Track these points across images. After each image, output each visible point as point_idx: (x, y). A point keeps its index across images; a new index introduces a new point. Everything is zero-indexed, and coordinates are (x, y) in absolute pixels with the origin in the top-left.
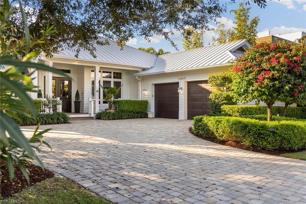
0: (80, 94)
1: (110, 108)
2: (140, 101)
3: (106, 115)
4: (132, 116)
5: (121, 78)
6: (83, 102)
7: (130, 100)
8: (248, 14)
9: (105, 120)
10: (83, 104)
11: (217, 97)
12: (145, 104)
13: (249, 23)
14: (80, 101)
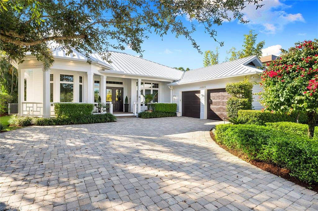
0: (128, 99)
1: (148, 109)
2: (170, 104)
3: (144, 115)
4: (165, 115)
5: (158, 87)
6: (131, 104)
7: (163, 104)
8: (255, 39)
9: (144, 118)
10: (130, 106)
11: (234, 102)
12: (175, 106)
13: (255, 46)
14: (129, 103)
